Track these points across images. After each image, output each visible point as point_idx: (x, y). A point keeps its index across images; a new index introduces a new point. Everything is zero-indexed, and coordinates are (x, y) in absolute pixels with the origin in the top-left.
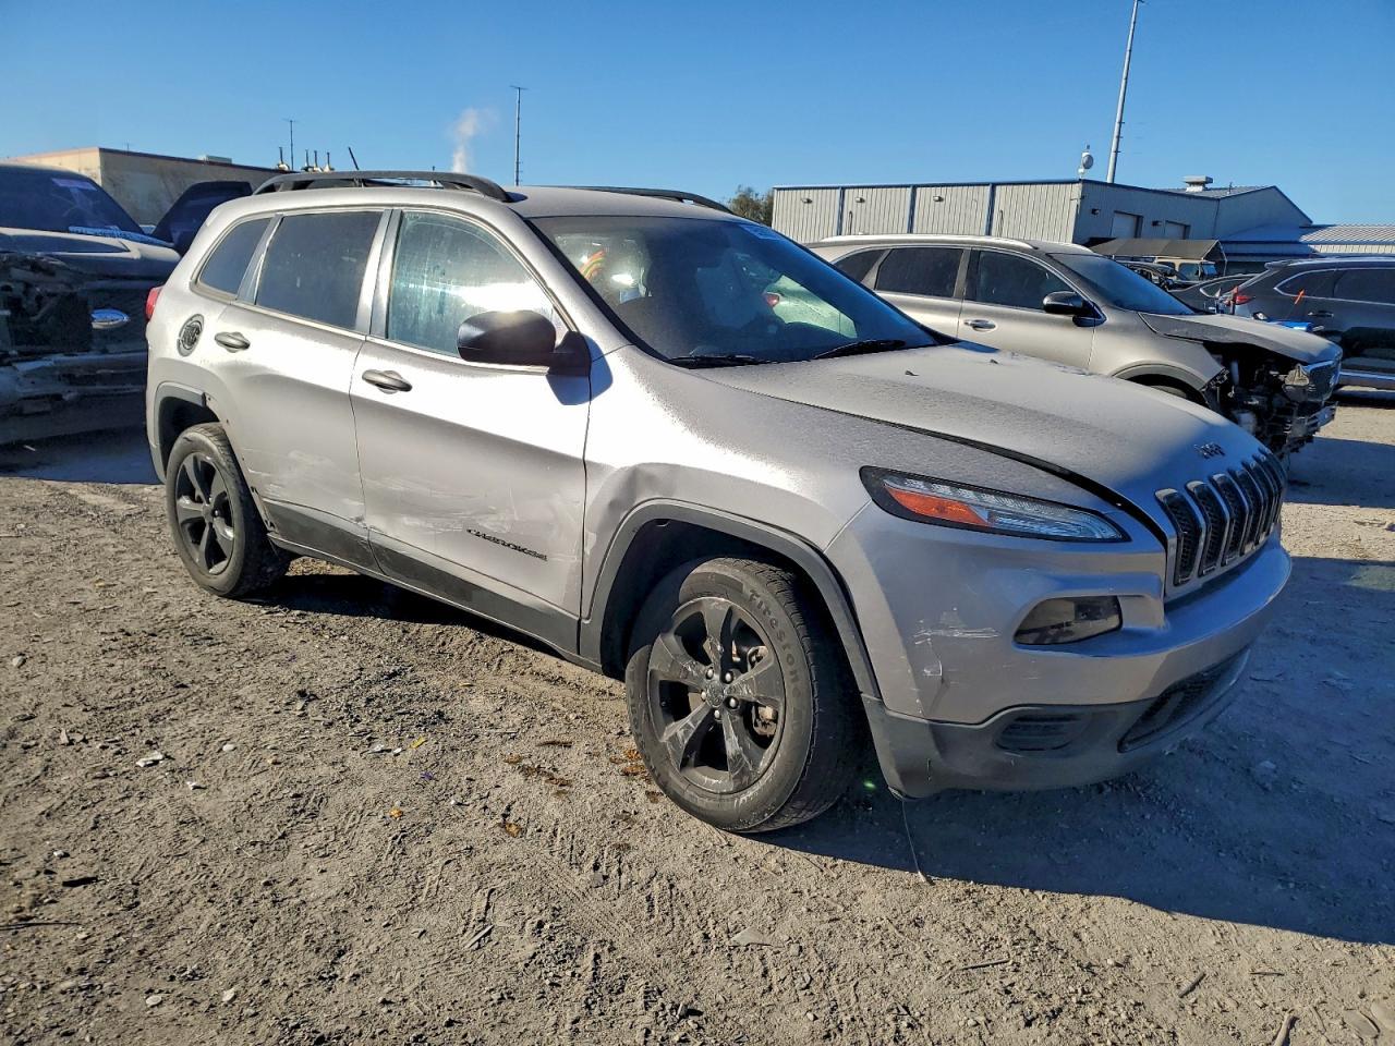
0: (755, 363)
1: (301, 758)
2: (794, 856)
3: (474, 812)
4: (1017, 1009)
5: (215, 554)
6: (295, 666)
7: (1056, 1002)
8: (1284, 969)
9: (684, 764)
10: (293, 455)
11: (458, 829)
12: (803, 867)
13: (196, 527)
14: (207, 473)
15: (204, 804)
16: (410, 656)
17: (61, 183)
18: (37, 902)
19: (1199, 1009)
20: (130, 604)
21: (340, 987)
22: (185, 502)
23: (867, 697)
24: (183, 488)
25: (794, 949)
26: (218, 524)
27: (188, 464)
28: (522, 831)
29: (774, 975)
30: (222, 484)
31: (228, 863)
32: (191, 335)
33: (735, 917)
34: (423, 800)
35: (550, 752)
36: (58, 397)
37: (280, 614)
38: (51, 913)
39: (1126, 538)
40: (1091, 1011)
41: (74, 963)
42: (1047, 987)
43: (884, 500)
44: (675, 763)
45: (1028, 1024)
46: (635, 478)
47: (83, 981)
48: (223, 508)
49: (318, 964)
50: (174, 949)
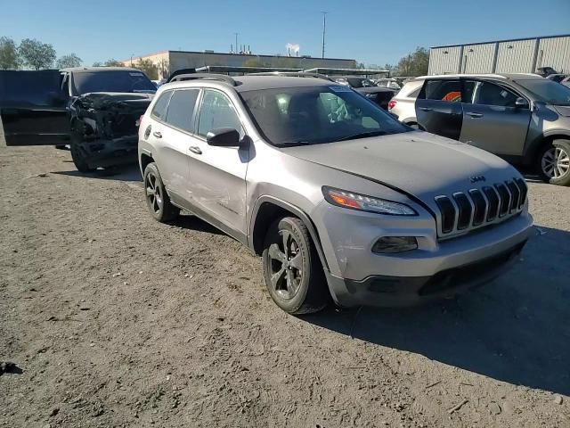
0: (307, 144)
1: (161, 277)
2: (307, 324)
3: (208, 299)
4: (359, 383)
5: (156, 208)
6: (172, 247)
7: (376, 383)
8: (475, 383)
9: (277, 289)
10: (174, 174)
11: (200, 304)
12: (309, 327)
13: (152, 197)
14: (153, 179)
15: (127, 290)
16: (210, 244)
17: (132, 75)
18: (72, 314)
19: (430, 394)
20: (130, 222)
21: (144, 348)
22: (149, 189)
23: (325, 268)
24: (148, 185)
25: (291, 354)
26: (157, 196)
27: (149, 176)
28: (220, 306)
29: (280, 361)
30: (157, 184)
31: (127, 309)
32: (148, 133)
33: (276, 342)
34: (193, 294)
35: (242, 281)
36: (125, 150)
37: (176, 229)
38: (75, 317)
39: (417, 214)
40: (387, 388)
41: (75, 332)
42: (376, 377)
43: (328, 198)
44: (274, 287)
45: (360, 389)
46: (259, 187)
47: (76, 337)
48: (158, 192)
49: (140, 341)
50: (103, 331)
